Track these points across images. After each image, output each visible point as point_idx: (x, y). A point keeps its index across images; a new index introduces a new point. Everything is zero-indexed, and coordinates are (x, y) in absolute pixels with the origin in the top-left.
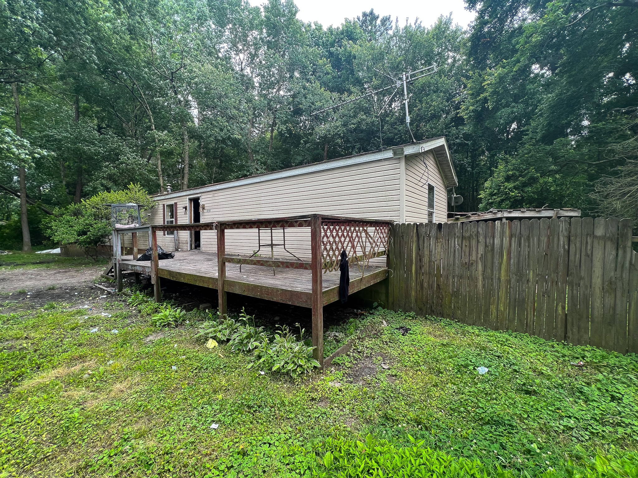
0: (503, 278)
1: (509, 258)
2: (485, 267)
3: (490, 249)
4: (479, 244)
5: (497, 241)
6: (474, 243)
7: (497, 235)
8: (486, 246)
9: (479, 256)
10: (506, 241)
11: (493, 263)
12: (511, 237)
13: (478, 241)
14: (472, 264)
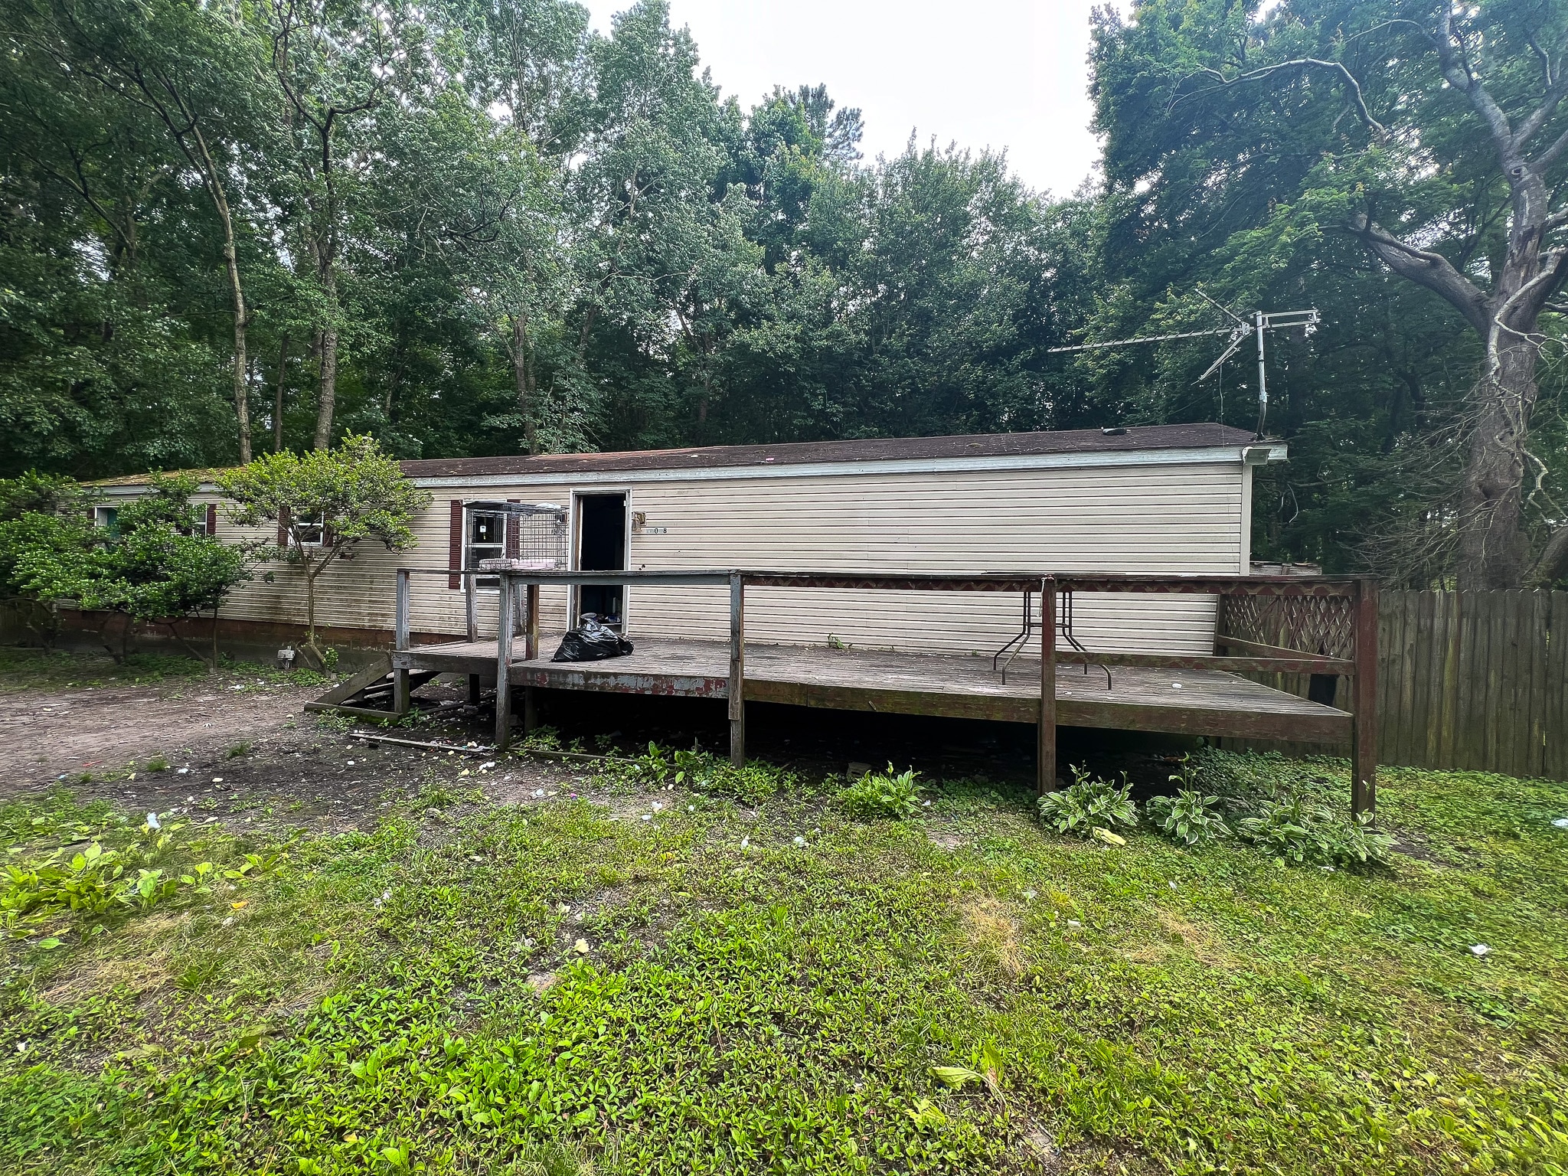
0: (1447, 684)
1: (1457, 651)
2: (1416, 665)
3: (1425, 635)
4: (1408, 628)
5: (1438, 623)
6: (1398, 625)
7: (1439, 612)
8: (1419, 631)
9: (1407, 647)
10: (1453, 624)
11: (1430, 657)
12: (1461, 616)
13: (1405, 623)
14: (1394, 661)
